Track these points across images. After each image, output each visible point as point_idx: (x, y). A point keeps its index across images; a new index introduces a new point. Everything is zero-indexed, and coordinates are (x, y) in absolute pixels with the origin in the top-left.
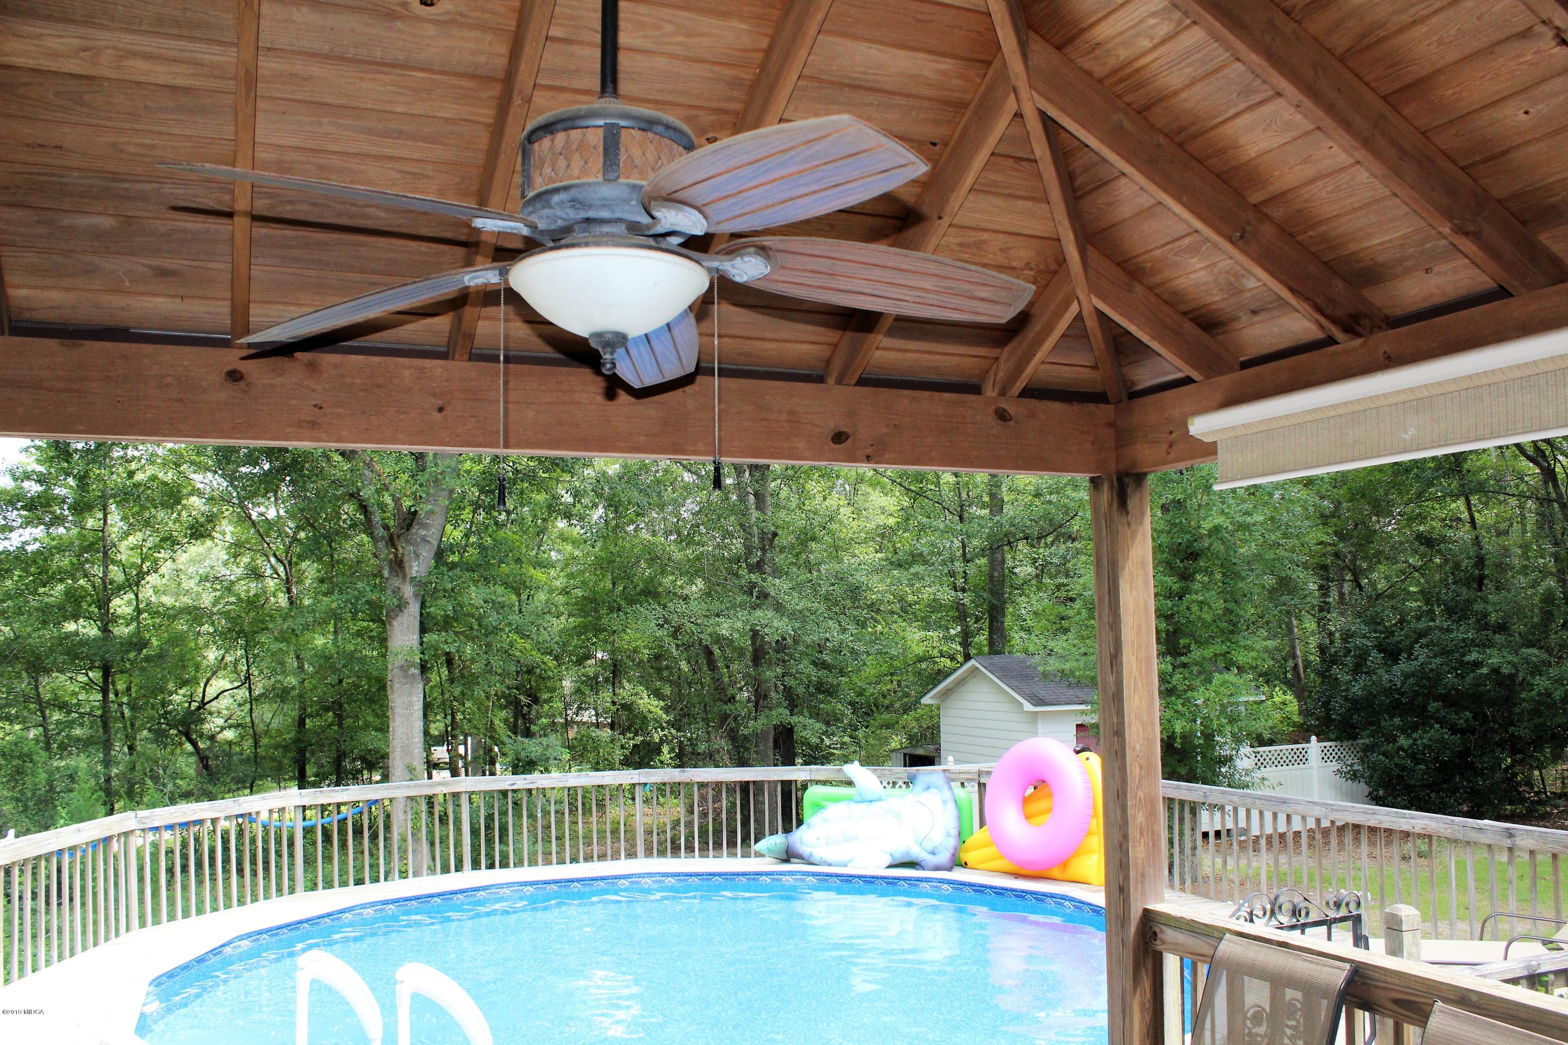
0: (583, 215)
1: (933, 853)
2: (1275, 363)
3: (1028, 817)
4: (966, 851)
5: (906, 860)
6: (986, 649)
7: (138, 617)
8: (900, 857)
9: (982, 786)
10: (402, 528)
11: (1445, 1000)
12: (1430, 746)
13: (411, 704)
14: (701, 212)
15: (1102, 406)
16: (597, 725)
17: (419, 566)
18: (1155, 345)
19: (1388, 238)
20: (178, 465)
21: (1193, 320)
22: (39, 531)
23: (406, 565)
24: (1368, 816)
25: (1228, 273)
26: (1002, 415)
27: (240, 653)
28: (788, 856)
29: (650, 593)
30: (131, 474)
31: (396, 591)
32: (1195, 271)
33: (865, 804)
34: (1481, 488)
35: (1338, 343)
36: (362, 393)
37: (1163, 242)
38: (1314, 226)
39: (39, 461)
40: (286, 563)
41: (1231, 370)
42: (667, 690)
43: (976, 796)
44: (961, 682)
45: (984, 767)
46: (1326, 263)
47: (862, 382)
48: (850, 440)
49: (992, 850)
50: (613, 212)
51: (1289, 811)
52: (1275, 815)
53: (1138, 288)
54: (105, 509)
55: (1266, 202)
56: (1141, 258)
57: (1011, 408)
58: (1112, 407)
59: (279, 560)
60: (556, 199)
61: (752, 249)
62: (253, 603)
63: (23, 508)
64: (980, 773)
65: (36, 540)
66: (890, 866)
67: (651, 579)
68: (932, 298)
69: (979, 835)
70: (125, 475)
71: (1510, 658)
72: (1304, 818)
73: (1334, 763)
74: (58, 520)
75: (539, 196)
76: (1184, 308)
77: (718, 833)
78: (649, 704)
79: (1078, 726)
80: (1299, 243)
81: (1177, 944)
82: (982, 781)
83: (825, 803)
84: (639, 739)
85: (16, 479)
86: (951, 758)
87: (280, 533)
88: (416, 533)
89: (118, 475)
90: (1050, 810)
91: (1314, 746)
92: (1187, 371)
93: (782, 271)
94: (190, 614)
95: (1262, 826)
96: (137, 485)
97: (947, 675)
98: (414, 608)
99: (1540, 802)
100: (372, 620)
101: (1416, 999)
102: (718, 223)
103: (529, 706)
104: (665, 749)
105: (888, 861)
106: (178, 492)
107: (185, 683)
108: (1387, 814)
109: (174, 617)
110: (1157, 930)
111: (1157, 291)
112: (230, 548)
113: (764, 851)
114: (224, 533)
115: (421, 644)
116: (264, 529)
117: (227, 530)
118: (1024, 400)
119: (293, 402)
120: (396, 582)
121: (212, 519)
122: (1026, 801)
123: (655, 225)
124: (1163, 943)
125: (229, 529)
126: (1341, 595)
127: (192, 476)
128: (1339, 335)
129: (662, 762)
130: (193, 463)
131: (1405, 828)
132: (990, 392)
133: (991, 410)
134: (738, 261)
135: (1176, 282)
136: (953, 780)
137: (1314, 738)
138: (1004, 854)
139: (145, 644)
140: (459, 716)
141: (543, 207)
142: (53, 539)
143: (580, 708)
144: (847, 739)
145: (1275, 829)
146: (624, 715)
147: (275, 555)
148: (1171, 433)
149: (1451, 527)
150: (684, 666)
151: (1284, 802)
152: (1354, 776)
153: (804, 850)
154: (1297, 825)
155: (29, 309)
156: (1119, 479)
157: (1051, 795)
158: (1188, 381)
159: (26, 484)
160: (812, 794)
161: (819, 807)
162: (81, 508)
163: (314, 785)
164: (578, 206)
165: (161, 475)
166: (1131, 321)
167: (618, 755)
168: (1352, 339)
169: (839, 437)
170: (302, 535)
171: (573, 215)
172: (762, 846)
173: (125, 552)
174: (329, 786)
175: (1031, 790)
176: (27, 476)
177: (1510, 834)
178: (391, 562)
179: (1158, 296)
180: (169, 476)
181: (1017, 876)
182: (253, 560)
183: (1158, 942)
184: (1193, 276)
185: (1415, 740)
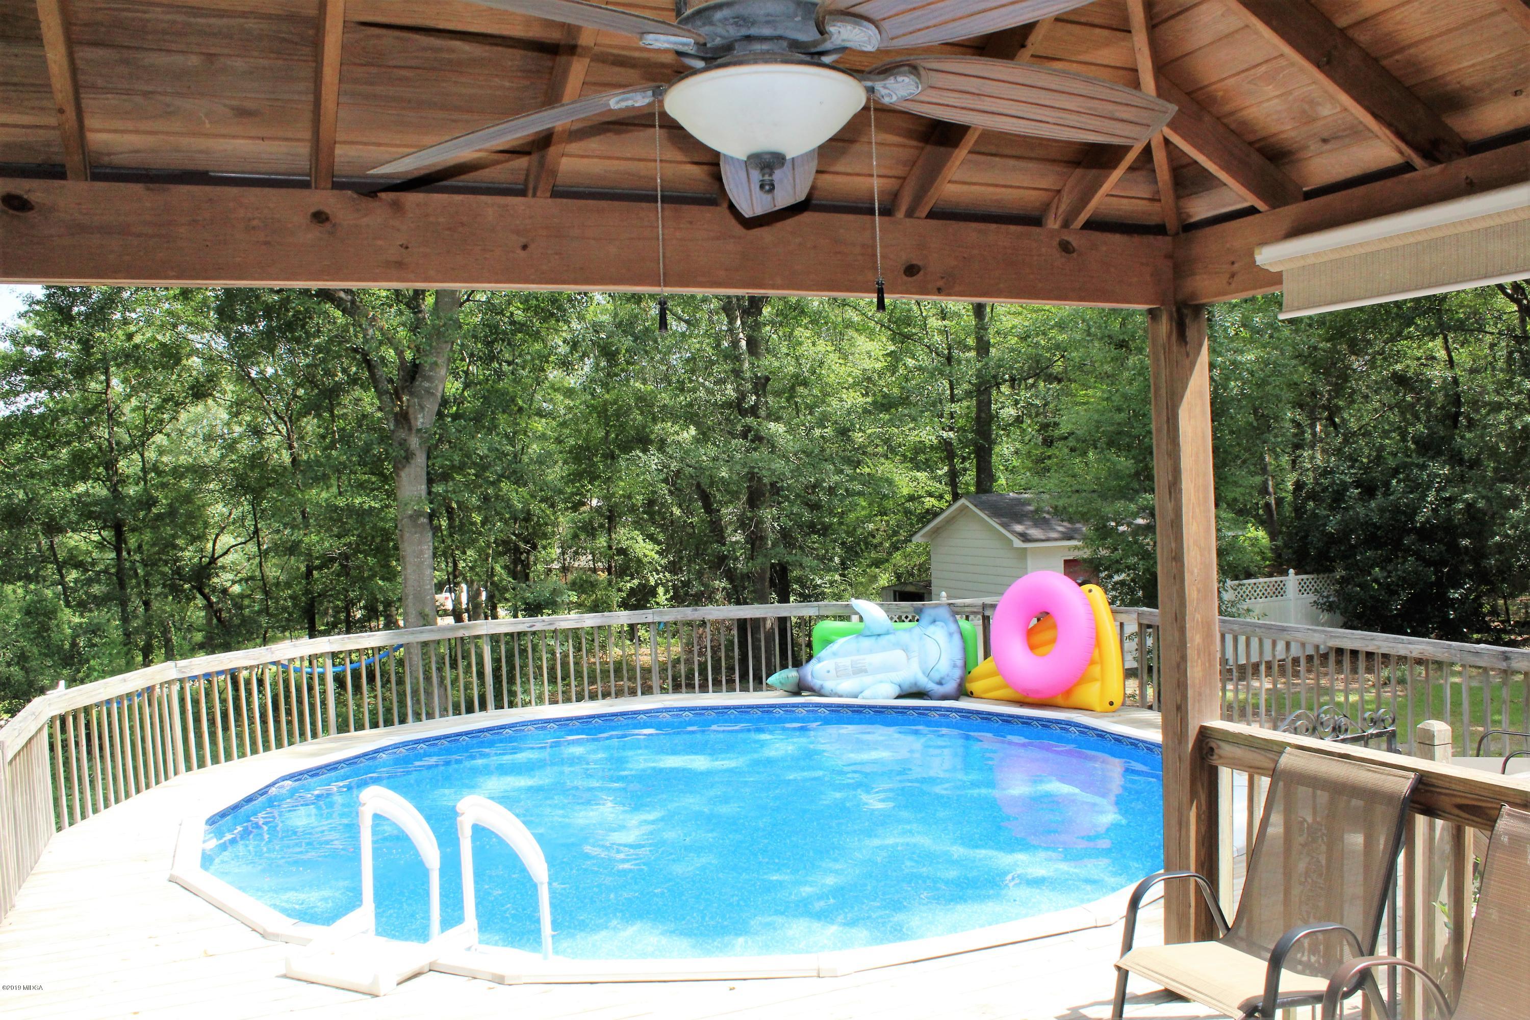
0: (744, 32)
1: (940, 683)
2: (1344, 193)
3: (1032, 647)
4: (971, 681)
5: (914, 690)
6: (972, 489)
7: (145, 476)
8: (907, 689)
9: (986, 620)
10: (406, 381)
11: (1512, 804)
12: (1404, 578)
13: (422, 552)
14: (877, 27)
15: (1160, 237)
16: (594, 570)
17: (423, 419)
18: (1222, 176)
19: (1480, 59)
20: (175, 326)
21: (1260, 151)
22: (43, 395)
23: (411, 417)
24: (1367, 642)
25: (1302, 100)
26: (1066, 247)
27: (247, 507)
28: (800, 688)
29: (643, 441)
30: (130, 337)
31: (403, 443)
32: (1268, 100)
33: (873, 638)
34: (1461, 327)
35: (1415, 170)
36: (447, 232)
37: (1238, 70)
38: (1402, 49)
39: (37, 326)
40: (286, 419)
41: (1295, 200)
42: (661, 537)
43: (981, 629)
44: (950, 521)
45: (988, 600)
46: (1408, 88)
47: (933, 215)
48: (922, 273)
49: (997, 680)
50: (775, 30)
51: (1289, 638)
52: (1274, 644)
53: (1207, 118)
54: (106, 372)
55: (1351, 26)
56: (1214, 87)
57: (1074, 240)
58: (1168, 239)
59: (280, 418)
60: (719, 15)
61: (906, 68)
62: (256, 460)
63: (26, 373)
64: (984, 606)
65: (41, 403)
66: (899, 697)
67: (644, 427)
68: (1072, 119)
69: (984, 666)
70: (124, 338)
71: (1484, 492)
72: (1303, 645)
73: (1311, 595)
74: (60, 385)
75: (699, 12)
76: (1251, 138)
77: (716, 669)
78: (645, 549)
79: (1066, 562)
80: (1383, 67)
81: (1234, 758)
82: (987, 613)
83: (833, 637)
84: (636, 582)
85: (15, 342)
86: (944, 594)
87: (280, 391)
88: (420, 386)
89: (117, 337)
90: (1054, 640)
91: (1292, 579)
92: (1250, 200)
93: (930, 91)
94: (196, 472)
95: (1261, 653)
96: (137, 347)
97: (936, 515)
98: (420, 459)
99: (1504, 631)
100: (373, 474)
101: (1484, 804)
102: (892, 39)
103: (528, 552)
104: (661, 590)
105: (896, 691)
106: (178, 353)
107: (194, 539)
108: (1386, 640)
109: (182, 476)
110: (1213, 745)
111: (1225, 121)
112: (231, 407)
113: (778, 685)
114: (224, 392)
115: (429, 493)
116: (261, 386)
117: (229, 388)
118: (1085, 232)
119: (380, 243)
120: (402, 434)
121: (212, 378)
122: (1029, 633)
123: (824, 41)
124: (1220, 757)
125: (230, 387)
126: (1314, 434)
127: (190, 336)
128: (1417, 161)
129: (658, 604)
130: (190, 324)
131: (1402, 652)
132: (1053, 223)
133: (1055, 243)
134: (891, 81)
135: (1245, 113)
136: (958, 613)
137: (1291, 571)
138: (1009, 683)
139: (154, 502)
140: (461, 564)
141: (704, 25)
142: (57, 403)
143: (576, 553)
144: (837, 577)
145: (1274, 656)
146: (619, 559)
147: (275, 413)
148: (1233, 263)
149: (1425, 365)
150: (677, 511)
151: (1283, 629)
152: (1330, 607)
153: (816, 683)
154: (1295, 651)
155: (109, 154)
156: (1179, 311)
157: (1055, 626)
158: (1251, 211)
159: (28, 349)
160: (821, 629)
161: (827, 642)
162: (82, 372)
163: (326, 633)
164: (741, 22)
165: (159, 337)
166: (1201, 150)
167: (616, 598)
168: (1431, 165)
169: (911, 270)
170: (301, 392)
171: (733, 32)
172: (772, 680)
173: (129, 412)
174: (339, 634)
175: (1034, 621)
176: (28, 341)
177: (1506, 657)
178: (396, 414)
179: (1226, 126)
180: (165, 337)
181: (1022, 704)
182: (255, 418)
183: (1215, 757)
184: (1265, 105)
185: (1390, 572)
